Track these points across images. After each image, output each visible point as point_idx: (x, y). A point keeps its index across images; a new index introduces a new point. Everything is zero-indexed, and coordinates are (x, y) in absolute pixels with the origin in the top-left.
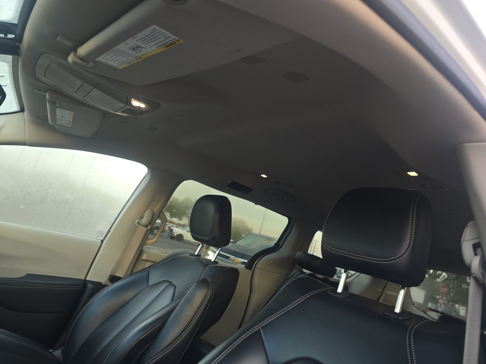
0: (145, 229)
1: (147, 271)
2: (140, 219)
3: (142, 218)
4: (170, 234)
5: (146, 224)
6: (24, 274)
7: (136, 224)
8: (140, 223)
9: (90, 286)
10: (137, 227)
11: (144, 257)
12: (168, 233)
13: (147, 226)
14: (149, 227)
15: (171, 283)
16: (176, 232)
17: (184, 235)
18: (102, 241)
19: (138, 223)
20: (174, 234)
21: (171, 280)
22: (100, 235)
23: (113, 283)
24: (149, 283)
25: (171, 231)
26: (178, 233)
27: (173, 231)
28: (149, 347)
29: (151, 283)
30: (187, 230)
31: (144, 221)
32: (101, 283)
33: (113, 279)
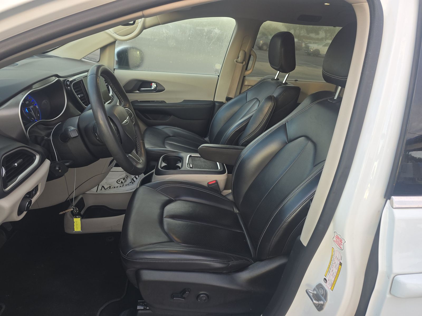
0: (241, 65)
1: (246, 93)
2: (237, 59)
3: (238, 58)
4: (306, 50)
5: (241, 61)
6: (182, 101)
7: (235, 62)
8: (238, 61)
9: (217, 104)
10: (236, 64)
11: (246, 83)
12: (305, 50)
13: (242, 63)
14: (244, 63)
15: (258, 99)
16: (312, 47)
17: (320, 50)
18: (219, 76)
19: (237, 61)
20: (310, 50)
21: (258, 98)
22: (217, 73)
23: (228, 101)
24: (247, 100)
25: (307, 47)
26: (314, 49)
27: (309, 47)
28: (241, 134)
29: (248, 100)
30: (323, 45)
31: (240, 59)
32: (223, 102)
33: (228, 99)
